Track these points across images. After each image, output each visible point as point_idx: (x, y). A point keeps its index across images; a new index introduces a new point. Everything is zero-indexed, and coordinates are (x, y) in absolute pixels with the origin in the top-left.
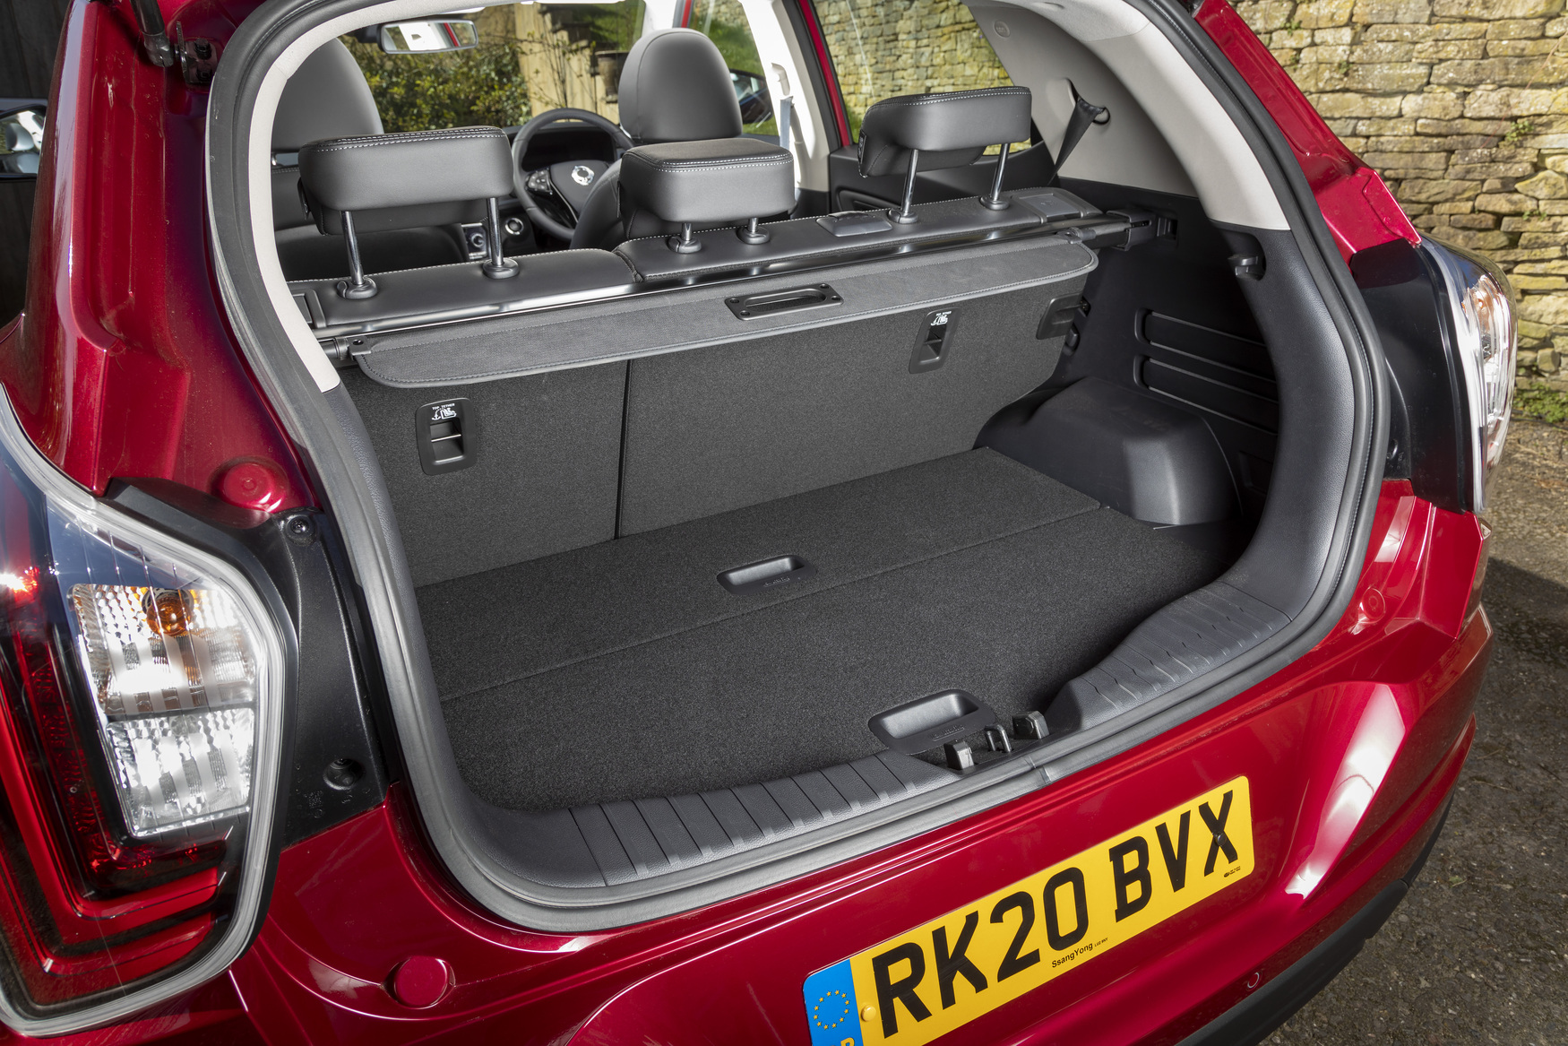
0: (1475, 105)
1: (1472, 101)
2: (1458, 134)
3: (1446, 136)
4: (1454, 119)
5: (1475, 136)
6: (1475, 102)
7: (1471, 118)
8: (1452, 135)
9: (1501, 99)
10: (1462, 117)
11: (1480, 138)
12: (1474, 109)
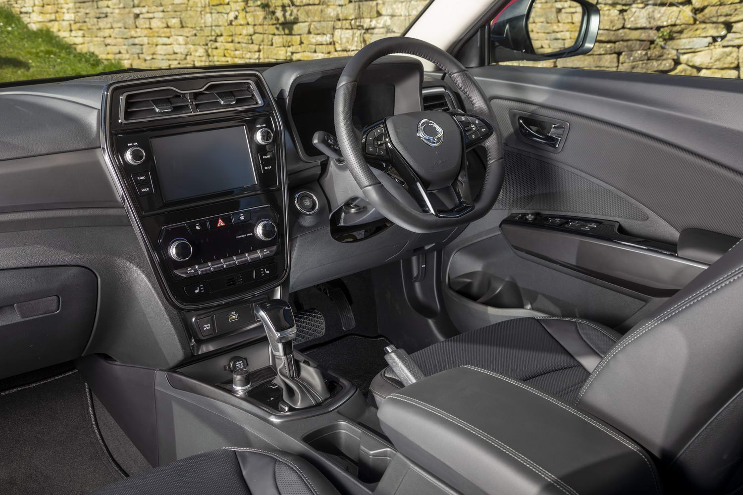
0: (632, 19)
1: (630, 16)
2: (623, 40)
3: (614, 42)
4: (619, 29)
5: (635, 42)
6: (632, 17)
7: (630, 29)
8: (619, 41)
9: (649, 14)
10: (623, 28)
11: (638, 42)
12: (632, 21)
